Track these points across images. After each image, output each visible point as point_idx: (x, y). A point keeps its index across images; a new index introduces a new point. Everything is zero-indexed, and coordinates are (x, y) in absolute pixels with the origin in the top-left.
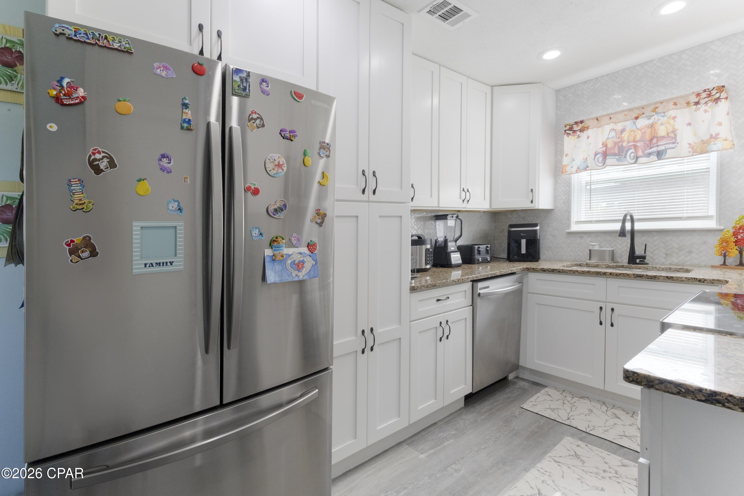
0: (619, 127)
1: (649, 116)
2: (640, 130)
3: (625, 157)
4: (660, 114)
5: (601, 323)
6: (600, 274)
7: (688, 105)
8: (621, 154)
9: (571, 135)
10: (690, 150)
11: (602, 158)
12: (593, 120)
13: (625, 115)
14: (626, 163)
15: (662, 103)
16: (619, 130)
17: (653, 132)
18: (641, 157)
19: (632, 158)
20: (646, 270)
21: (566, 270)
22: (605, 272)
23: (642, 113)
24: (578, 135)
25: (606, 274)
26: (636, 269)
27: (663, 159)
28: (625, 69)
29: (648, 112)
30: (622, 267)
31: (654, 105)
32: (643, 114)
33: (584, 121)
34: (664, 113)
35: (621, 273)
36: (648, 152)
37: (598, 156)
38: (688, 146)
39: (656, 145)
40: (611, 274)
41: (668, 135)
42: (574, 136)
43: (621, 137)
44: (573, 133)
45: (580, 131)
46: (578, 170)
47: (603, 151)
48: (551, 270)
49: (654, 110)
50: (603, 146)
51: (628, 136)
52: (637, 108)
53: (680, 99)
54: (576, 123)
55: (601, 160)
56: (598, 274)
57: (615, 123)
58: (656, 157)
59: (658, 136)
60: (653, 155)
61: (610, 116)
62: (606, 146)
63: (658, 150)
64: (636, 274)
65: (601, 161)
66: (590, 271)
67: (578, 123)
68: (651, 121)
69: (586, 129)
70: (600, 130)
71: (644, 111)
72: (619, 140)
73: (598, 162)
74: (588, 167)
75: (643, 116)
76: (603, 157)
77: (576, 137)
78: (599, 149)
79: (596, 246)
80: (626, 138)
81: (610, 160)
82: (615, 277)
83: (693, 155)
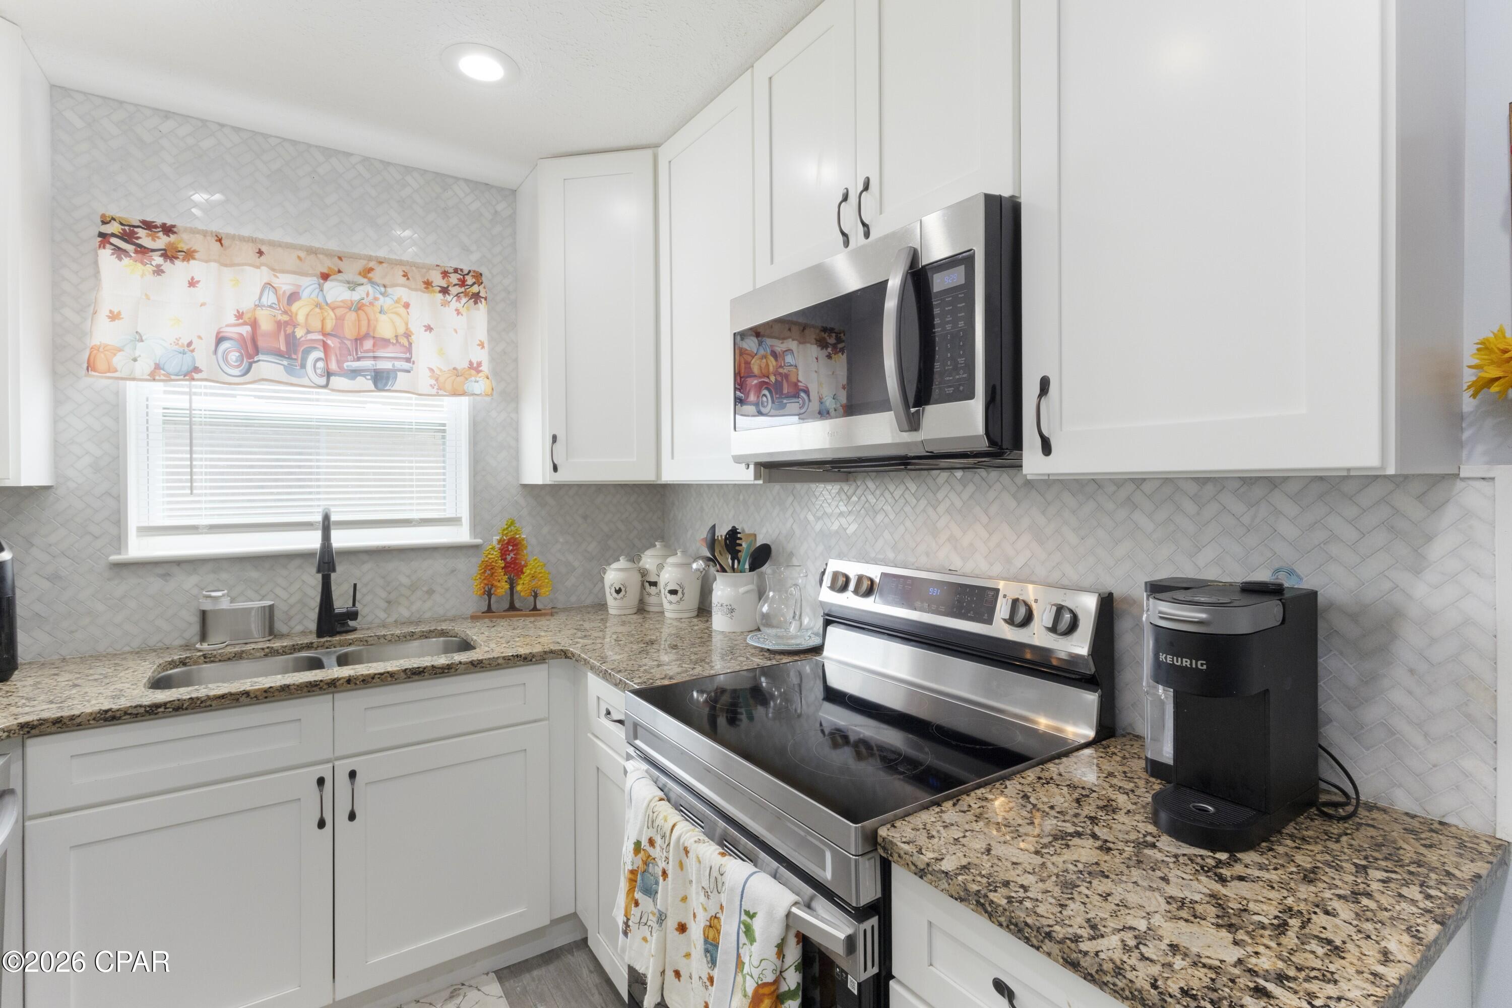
0: (286, 283)
1: (353, 283)
2: (333, 309)
3: (303, 366)
4: (378, 288)
5: (321, 824)
6: (321, 688)
7: (426, 288)
8: (294, 357)
9: (131, 256)
10: (433, 382)
11: (237, 354)
12: (205, 236)
13: (299, 258)
14: (305, 381)
15: (381, 263)
16: (284, 292)
17: (364, 323)
18: (334, 374)
19: (319, 371)
20: (364, 645)
21: (206, 698)
22: (334, 680)
23: (336, 269)
24: (158, 266)
25: (337, 684)
26: (341, 646)
27: (389, 390)
28: (285, 140)
29: (351, 271)
30: (308, 647)
31: (364, 262)
32: (340, 272)
33: (175, 230)
34: (385, 286)
35: (376, 674)
36: (351, 366)
37: (225, 345)
38: (429, 374)
39: (371, 354)
40: (349, 681)
41: (397, 340)
42: (145, 264)
43: (290, 311)
44: (136, 252)
45: (162, 255)
46: (157, 373)
47: (241, 335)
48: (142, 710)
49: (366, 272)
50: (241, 321)
51: (308, 315)
52: (329, 254)
53: (414, 268)
54: (148, 225)
55: (234, 358)
56: (314, 689)
57: (273, 270)
58: (370, 381)
59: (377, 335)
60: (364, 376)
61: (260, 246)
62: (254, 324)
63: (378, 367)
64: (410, 669)
65: (236, 361)
66: (288, 686)
67: (156, 227)
68: (356, 295)
69: (181, 255)
70: (228, 272)
71: (342, 265)
72: (285, 318)
73: (226, 360)
74: (196, 370)
75: (340, 277)
76: (241, 353)
77: (149, 268)
78: (227, 326)
79: (223, 599)
80: (301, 318)
81: (267, 366)
82: (361, 686)
83: (437, 395)
